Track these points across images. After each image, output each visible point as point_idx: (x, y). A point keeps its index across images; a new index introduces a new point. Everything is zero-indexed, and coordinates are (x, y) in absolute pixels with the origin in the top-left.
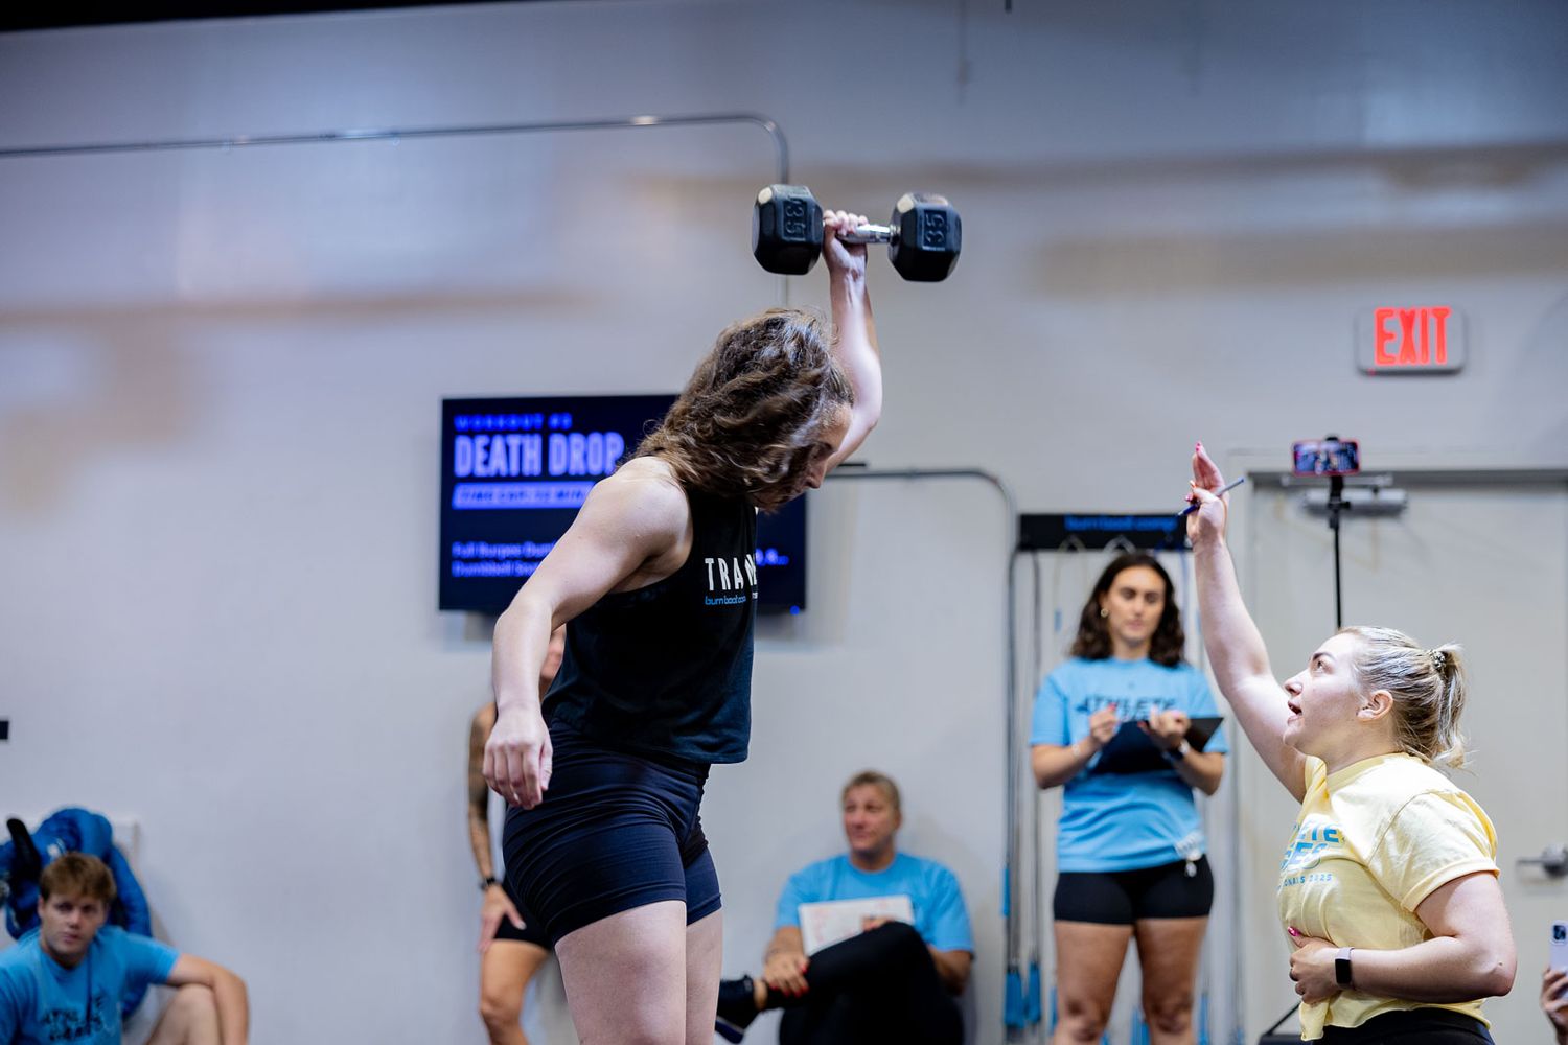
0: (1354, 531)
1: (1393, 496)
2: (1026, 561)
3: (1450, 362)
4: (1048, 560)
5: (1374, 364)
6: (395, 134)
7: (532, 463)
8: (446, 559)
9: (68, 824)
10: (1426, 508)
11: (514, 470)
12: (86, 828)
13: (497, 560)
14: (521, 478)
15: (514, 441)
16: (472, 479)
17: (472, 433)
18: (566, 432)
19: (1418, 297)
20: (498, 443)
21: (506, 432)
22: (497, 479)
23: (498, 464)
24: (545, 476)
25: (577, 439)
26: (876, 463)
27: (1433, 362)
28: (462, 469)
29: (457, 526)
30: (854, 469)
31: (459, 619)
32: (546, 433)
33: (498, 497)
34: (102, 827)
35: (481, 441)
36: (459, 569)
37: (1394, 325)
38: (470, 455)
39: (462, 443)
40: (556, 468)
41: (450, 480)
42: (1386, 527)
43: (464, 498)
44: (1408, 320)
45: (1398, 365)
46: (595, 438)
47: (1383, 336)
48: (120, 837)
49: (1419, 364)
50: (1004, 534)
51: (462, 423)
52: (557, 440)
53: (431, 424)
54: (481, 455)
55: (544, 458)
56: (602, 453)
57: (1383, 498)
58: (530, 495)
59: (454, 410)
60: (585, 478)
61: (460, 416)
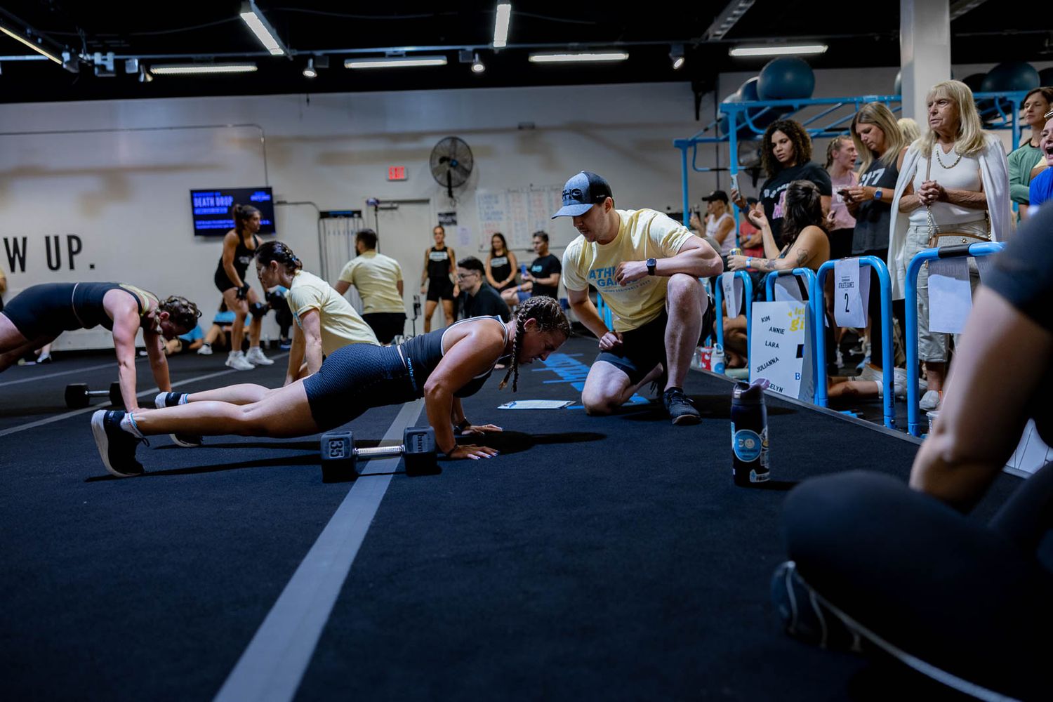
0: (380, 213)
1: (395, 205)
2: (321, 222)
3: (404, 178)
4: (327, 221)
5: (389, 178)
6: (171, 128)
7: (212, 203)
8: (195, 225)
10: (403, 208)
11: (208, 205)
13: (207, 225)
14: (210, 207)
15: (208, 199)
16: (199, 207)
17: (198, 197)
18: (219, 197)
19: (397, 165)
20: (204, 200)
21: (206, 197)
22: (204, 207)
23: (204, 204)
24: (215, 206)
25: (222, 198)
26: (289, 200)
27: (400, 178)
28: (196, 205)
29: (196, 218)
30: (284, 203)
31: (199, 238)
32: (215, 197)
33: (205, 211)
35: (200, 199)
36: (198, 227)
37: (393, 171)
38: (198, 202)
39: (196, 200)
40: (218, 204)
41: (194, 208)
42: (395, 212)
43: (197, 212)
44: (396, 169)
45: (394, 179)
46: (226, 199)
47: (391, 173)
49: (397, 178)
50: (316, 216)
51: (195, 195)
52: (217, 199)
53: (188, 195)
54: (200, 202)
55: (215, 202)
56: (228, 201)
57: (393, 205)
58: (213, 211)
59: (193, 192)
60: (225, 206)
61: (195, 194)
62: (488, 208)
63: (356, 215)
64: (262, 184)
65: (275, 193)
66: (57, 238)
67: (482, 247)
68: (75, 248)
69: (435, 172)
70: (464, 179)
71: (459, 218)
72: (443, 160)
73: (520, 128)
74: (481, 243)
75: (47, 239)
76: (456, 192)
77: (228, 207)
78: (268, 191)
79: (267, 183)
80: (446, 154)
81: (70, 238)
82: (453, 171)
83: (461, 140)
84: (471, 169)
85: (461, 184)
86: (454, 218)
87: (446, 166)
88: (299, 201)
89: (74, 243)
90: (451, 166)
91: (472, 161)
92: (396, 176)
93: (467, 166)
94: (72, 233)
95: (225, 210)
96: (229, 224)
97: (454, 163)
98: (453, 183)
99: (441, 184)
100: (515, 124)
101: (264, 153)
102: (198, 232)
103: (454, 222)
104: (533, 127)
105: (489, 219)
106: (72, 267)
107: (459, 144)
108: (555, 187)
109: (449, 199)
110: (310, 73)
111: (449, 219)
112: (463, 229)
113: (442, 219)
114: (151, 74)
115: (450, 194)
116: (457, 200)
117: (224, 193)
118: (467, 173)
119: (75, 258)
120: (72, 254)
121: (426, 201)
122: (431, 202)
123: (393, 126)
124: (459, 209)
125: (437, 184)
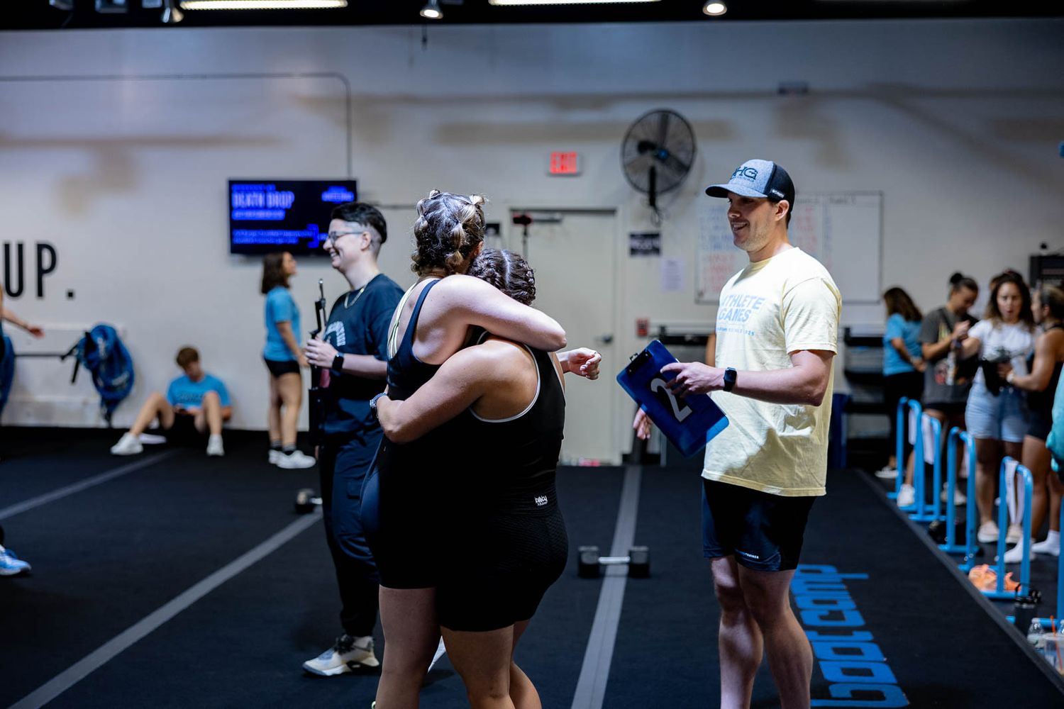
1: (557, 216)
3: (576, 170)
5: (551, 171)
7: (261, 202)
8: (232, 237)
9: (103, 330)
10: (570, 221)
11: (255, 204)
12: (109, 332)
13: (251, 237)
14: (256, 208)
15: (254, 194)
16: (239, 208)
17: (239, 191)
18: (273, 191)
19: (566, 148)
20: (248, 197)
21: (251, 191)
22: (249, 208)
23: (249, 202)
24: (265, 208)
25: (277, 195)
27: (569, 170)
28: (236, 204)
29: (235, 225)
31: (238, 257)
32: (265, 192)
33: (249, 215)
34: (114, 331)
35: (242, 195)
36: (236, 241)
37: (558, 159)
38: (239, 200)
39: (236, 196)
40: (270, 204)
41: (232, 209)
42: (556, 227)
43: (237, 215)
44: (563, 156)
45: (561, 171)
46: (283, 194)
47: (554, 162)
48: (120, 334)
49: (565, 171)
51: (235, 188)
52: (270, 196)
53: (224, 188)
54: (242, 201)
55: (266, 200)
56: (286, 199)
57: (553, 216)
58: (261, 215)
59: (232, 184)
60: (279, 208)
61: (235, 186)
62: (716, 228)
63: (491, 231)
64: (341, 175)
65: (361, 188)
66: (20, 247)
67: (701, 294)
68: (46, 263)
69: (629, 168)
70: (676, 178)
71: (665, 244)
72: (644, 147)
73: (782, 91)
74: (701, 286)
75: (7, 247)
76: (661, 202)
77: (286, 210)
78: (350, 186)
79: (349, 170)
80: (652, 138)
81: (40, 247)
82: (660, 168)
83: (676, 115)
84: (692, 161)
85: (673, 187)
86: (656, 243)
87: (648, 160)
88: (400, 201)
89: (46, 255)
90: (657, 157)
91: (694, 150)
92: (562, 167)
93: (682, 156)
94: (44, 239)
95: (280, 215)
96: (285, 238)
97: (663, 154)
98: (659, 185)
99: (636, 187)
100: (771, 84)
101: (348, 123)
102: (236, 249)
103: (656, 251)
104: (804, 91)
105: (717, 247)
106: (40, 293)
107: (673, 121)
108: (836, 197)
109: (650, 211)
110: (431, 13)
111: (647, 244)
112: (671, 263)
113: (636, 244)
114: (181, 10)
115: (652, 202)
116: (664, 214)
117: (281, 186)
118: (684, 169)
119: (47, 279)
120: (41, 272)
121: (611, 212)
122: (620, 213)
123: (563, 83)
124: (666, 229)
125: (629, 188)
